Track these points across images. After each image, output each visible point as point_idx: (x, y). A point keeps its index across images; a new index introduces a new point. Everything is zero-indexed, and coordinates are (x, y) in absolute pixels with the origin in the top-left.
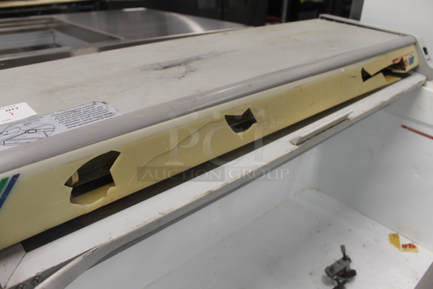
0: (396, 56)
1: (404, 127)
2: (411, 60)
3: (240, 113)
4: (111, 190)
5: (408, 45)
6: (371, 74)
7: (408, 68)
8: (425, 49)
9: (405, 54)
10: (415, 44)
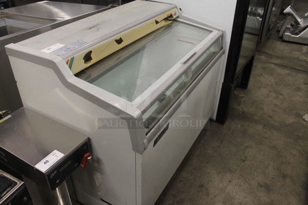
0: (169, 13)
1: (178, 40)
2: (175, 14)
3: (119, 39)
4: (92, 61)
5: (173, 8)
6: (159, 21)
7: (174, 17)
8: (180, 9)
9: (172, 12)
10: (176, 7)
